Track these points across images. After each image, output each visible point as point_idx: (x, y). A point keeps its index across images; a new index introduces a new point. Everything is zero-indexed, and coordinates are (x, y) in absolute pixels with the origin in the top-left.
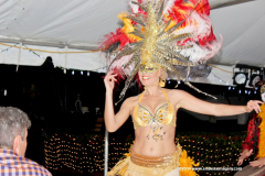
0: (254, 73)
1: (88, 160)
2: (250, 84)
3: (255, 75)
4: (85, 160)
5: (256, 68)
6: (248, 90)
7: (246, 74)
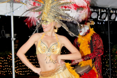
0: (102, 11)
1: (8, 67)
2: (100, 18)
3: (103, 13)
4: (7, 67)
5: (104, 8)
6: (99, 21)
7: (98, 13)
